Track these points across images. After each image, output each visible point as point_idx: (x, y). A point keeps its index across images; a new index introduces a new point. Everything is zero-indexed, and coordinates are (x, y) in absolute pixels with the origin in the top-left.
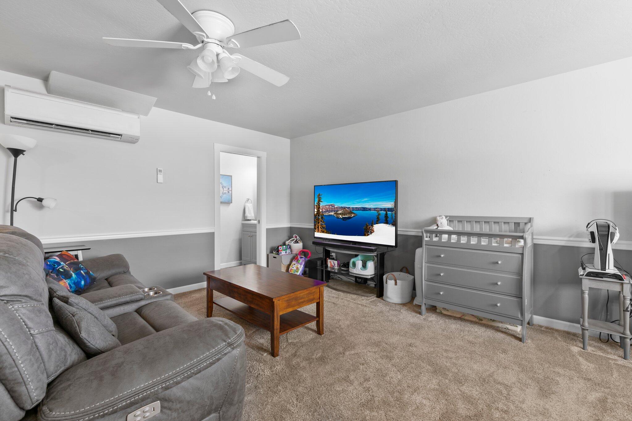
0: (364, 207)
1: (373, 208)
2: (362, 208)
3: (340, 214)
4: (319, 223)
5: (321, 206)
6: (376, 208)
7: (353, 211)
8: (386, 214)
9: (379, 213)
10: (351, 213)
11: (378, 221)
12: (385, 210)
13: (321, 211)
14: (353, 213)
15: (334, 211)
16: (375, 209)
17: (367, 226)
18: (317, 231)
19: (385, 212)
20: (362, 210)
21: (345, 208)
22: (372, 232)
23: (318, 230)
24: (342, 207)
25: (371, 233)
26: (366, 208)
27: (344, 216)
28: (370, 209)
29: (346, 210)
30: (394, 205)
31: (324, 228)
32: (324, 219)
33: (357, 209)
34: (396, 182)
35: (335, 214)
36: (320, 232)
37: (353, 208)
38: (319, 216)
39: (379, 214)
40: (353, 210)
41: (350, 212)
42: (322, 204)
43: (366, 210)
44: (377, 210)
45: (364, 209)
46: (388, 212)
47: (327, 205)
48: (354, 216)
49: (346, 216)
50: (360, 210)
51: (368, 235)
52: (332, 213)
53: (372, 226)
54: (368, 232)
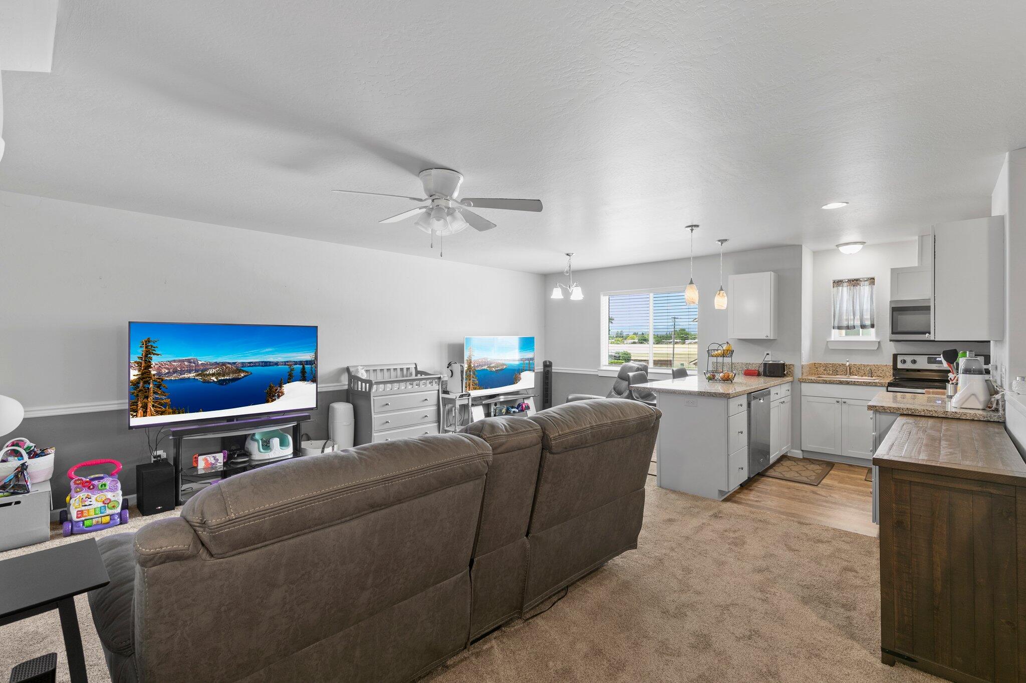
0: (265, 360)
1: (282, 362)
2: (262, 362)
3: (213, 375)
4: (146, 398)
5: (153, 363)
6: (287, 362)
7: (242, 369)
8: (304, 368)
9: (292, 368)
10: (239, 371)
11: (290, 378)
12: (301, 363)
13: (153, 373)
14: (244, 371)
15: (196, 371)
16: (285, 363)
17: (271, 388)
18: (139, 415)
19: (301, 366)
20: (262, 366)
21: (224, 364)
22: (280, 394)
23: (144, 412)
24: (216, 363)
25: (279, 397)
26: (270, 362)
27: (223, 378)
28: (277, 364)
29: (226, 368)
30: (314, 356)
31: (164, 405)
32: (163, 389)
33: (254, 364)
35: (197, 375)
36: (152, 415)
37: (243, 363)
38: (146, 383)
39: (292, 370)
40: (243, 367)
41: (237, 369)
42: (155, 360)
43: (270, 365)
44: (289, 363)
45: (266, 364)
46: (306, 366)
47: (175, 361)
48: (245, 376)
49: (228, 378)
50: (259, 366)
51: (272, 401)
52: (192, 375)
53: (281, 387)
54: (273, 396)
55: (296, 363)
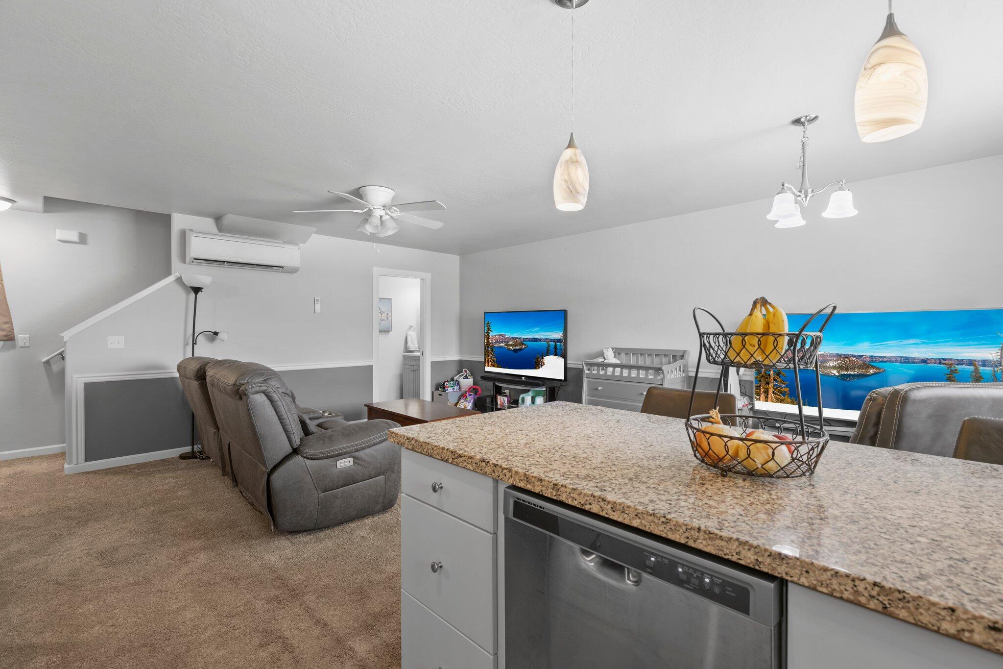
1: (543, 339)
3: (511, 345)
4: (489, 356)
5: (490, 336)
6: (546, 339)
8: (556, 345)
9: (549, 344)
10: (522, 344)
11: (548, 354)
12: (554, 340)
13: (490, 342)
14: (524, 344)
15: (505, 343)
16: (545, 340)
17: (538, 358)
19: (555, 343)
20: (533, 341)
21: (515, 338)
22: (542, 364)
23: (488, 364)
24: (512, 338)
25: (542, 366)
26: (537, 339)
27: (515, 348)
28: (540, 340)
29: (517, 341)
31: (494, 361)
32: (494, 352)
33: (529, 340)
34: (565, 312)
35: (505, 345)
36: (491, 366)
37: (524, 339)
38: (488, 347)
39: (549, 346)
40: (524, 341)
41: (521, 342)
42: (491, 334)
43: (537, 341)
45: (535, 340)
46: (557, 343)
47: (497, 335)
48: (525, 348)
49: (517, 348)
50: (531, 341)
51: (539, 368)
52: (503, 345)
53: (543, 358)
54: (539, 365)
55: (551, 340)
